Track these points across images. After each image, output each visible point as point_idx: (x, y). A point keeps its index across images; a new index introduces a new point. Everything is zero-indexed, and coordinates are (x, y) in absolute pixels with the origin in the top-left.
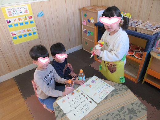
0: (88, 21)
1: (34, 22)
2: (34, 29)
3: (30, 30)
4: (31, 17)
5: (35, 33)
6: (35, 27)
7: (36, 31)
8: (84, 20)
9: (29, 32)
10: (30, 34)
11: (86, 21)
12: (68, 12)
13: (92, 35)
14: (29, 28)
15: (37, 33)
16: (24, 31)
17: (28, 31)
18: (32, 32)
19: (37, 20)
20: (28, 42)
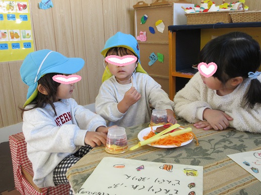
0: (149, 32)
1: (29, 18)
2: (28, 34)
3: (18, 37)
4: (25, 7)
5: (28, 45)
6: (30, 32)
7: (30, 40)
8: (141, 32)
9: (15, 40)
10: (16, 46)
11: (145, 33)
12: (106, 11)
13: (160, 60)
14: (15, 31)
15: (33, 45)
16: (4, 35)
17: (12, 38)
18: (20, 40)
19: (37, 15)
20: (8, 64)
